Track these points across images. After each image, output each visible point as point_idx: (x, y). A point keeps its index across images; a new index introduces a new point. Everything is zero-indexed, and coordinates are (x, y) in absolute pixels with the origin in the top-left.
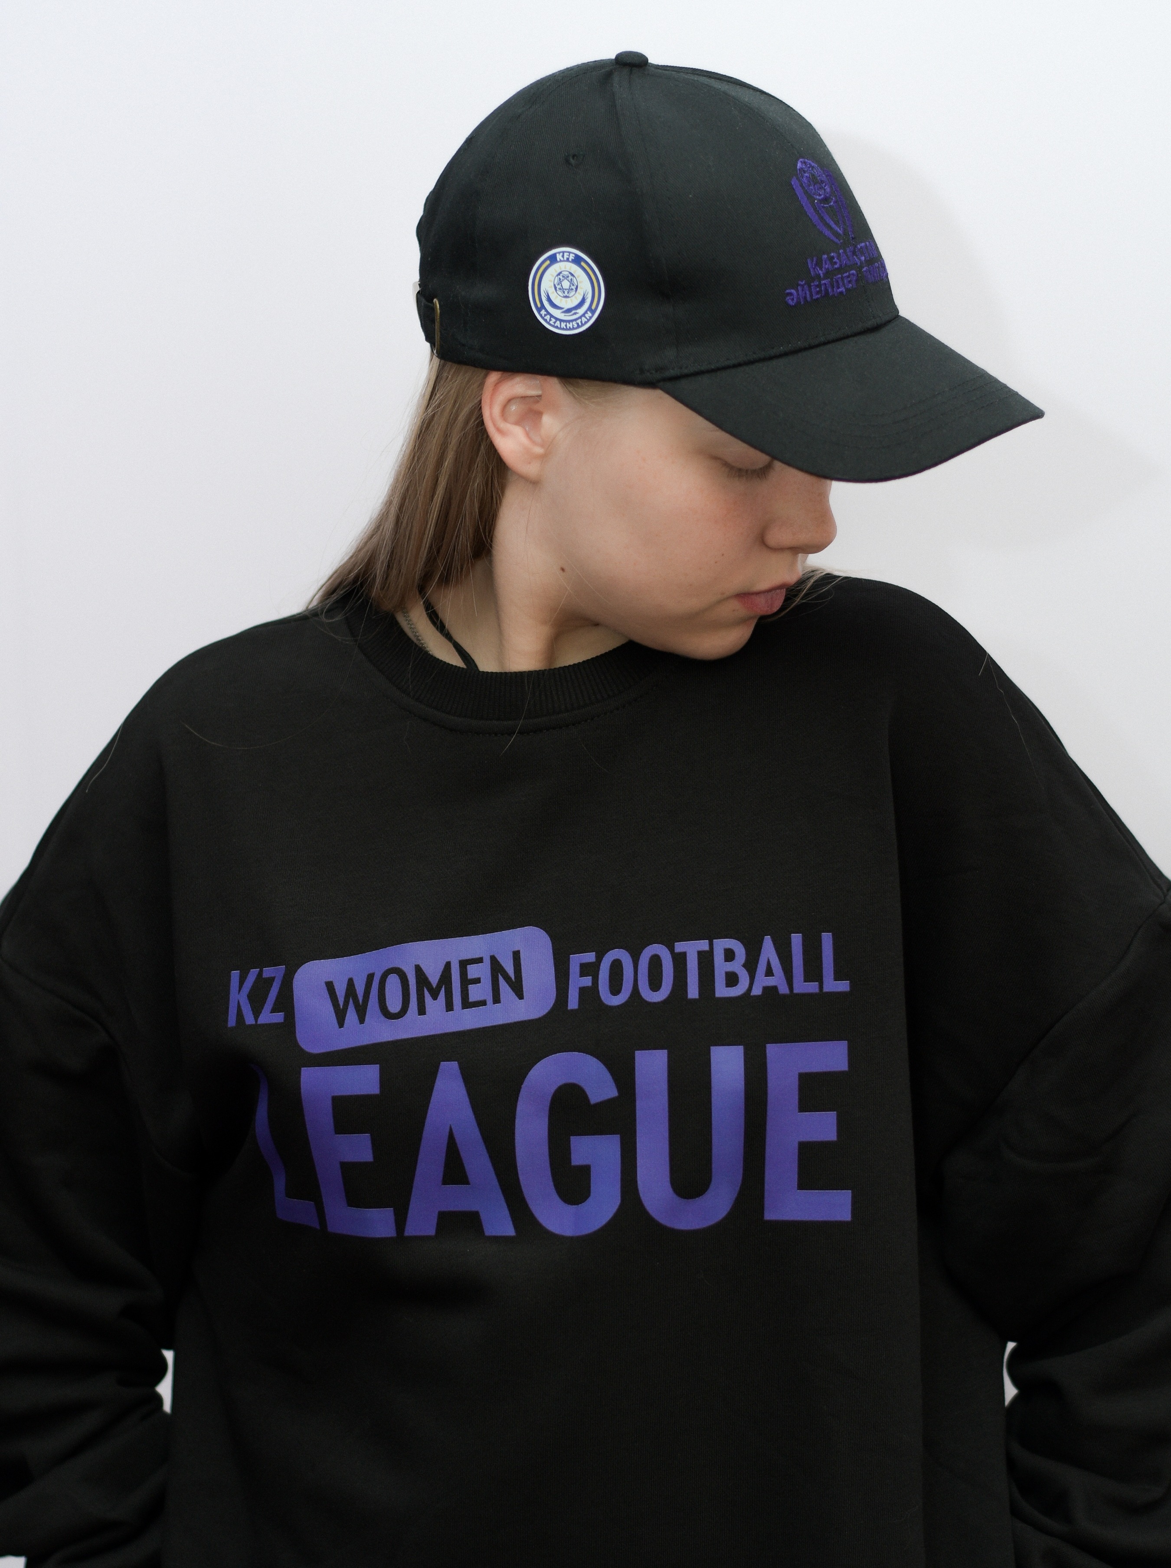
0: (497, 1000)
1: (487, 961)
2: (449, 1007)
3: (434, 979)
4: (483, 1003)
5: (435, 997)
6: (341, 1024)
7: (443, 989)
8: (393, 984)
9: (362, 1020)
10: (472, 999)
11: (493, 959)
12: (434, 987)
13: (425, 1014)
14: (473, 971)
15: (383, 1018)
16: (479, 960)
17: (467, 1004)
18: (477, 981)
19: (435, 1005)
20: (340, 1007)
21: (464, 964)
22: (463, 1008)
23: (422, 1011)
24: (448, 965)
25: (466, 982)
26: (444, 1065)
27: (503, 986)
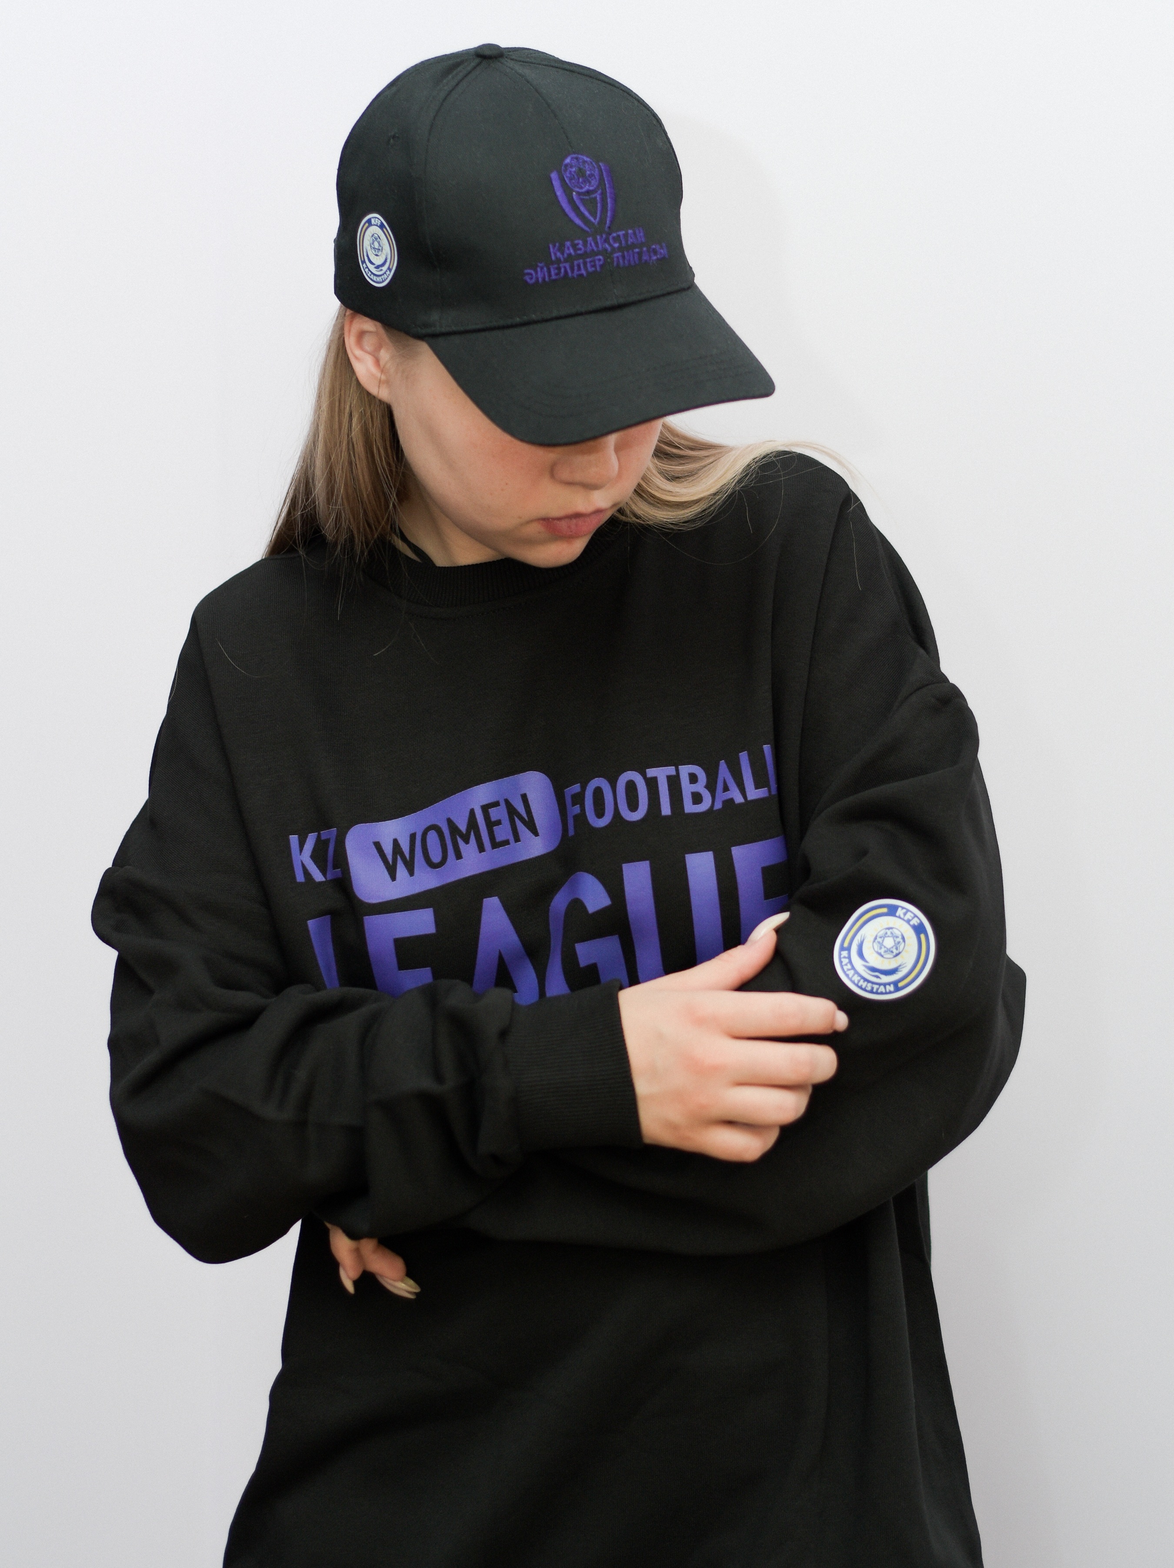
0: (517, 839)
1: (503, 804)
2: (481, 849)
3: (463, 827)
4: (507, 842)
5: (467, 841)
6: (393, 877)
7: (472, 833)
8: (432, 838)
9: (411, 873)
10: (499, 839)
11: (507, 802)
12: (465, 833)
13: (462, 858)
14: (494, 814)
15: (429, 869)
16: (496, 804)
17: (495, 845)
18: (498, 823)
19: (469, 849)
20: (390, 864)
21: (485, 808)
22: (493, 848)
23: (459, 856)
24: (472, 812)
25: (491, 824)
26: (487, 901)
27: (520, 826)
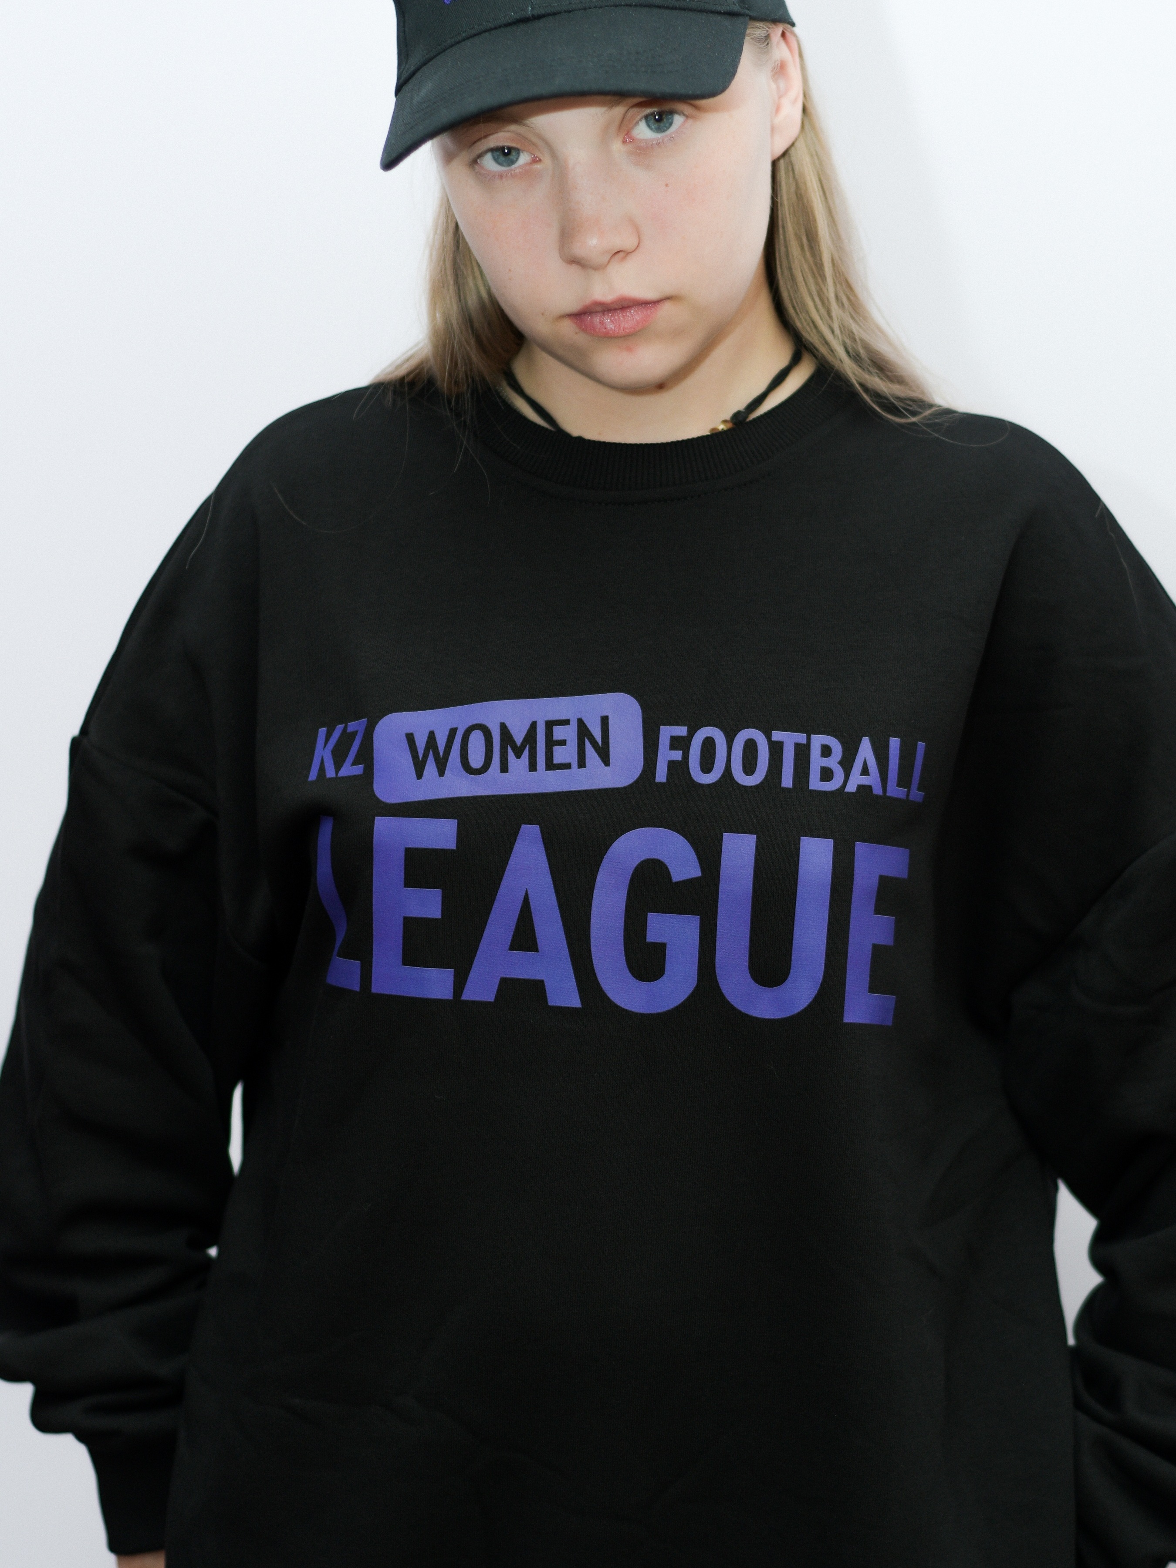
0: (582, 764)
1: (574, 724)
2: (533, 767)
3: (519, 737)
4: (568, 766)
5: (518, 756)
6: (419, 775)
7: (527, 748)
8: (477, 741)
9: (441, 773)
10: (557, 760)
11: (580, 722)
12: (518, 746)
13: (507, 772)
14: (559, 733)
15: (464, 772)
16: (566, 722)
17: (551, 766)
18: (563, 743)
19: (518, 765)
20: (419, 759)
21: (550, 725)
22: (547, 769)
23: (504, 768)
24: (534, 725)
25: (551, 743)
26: (525, 828)
27: (590, 751)
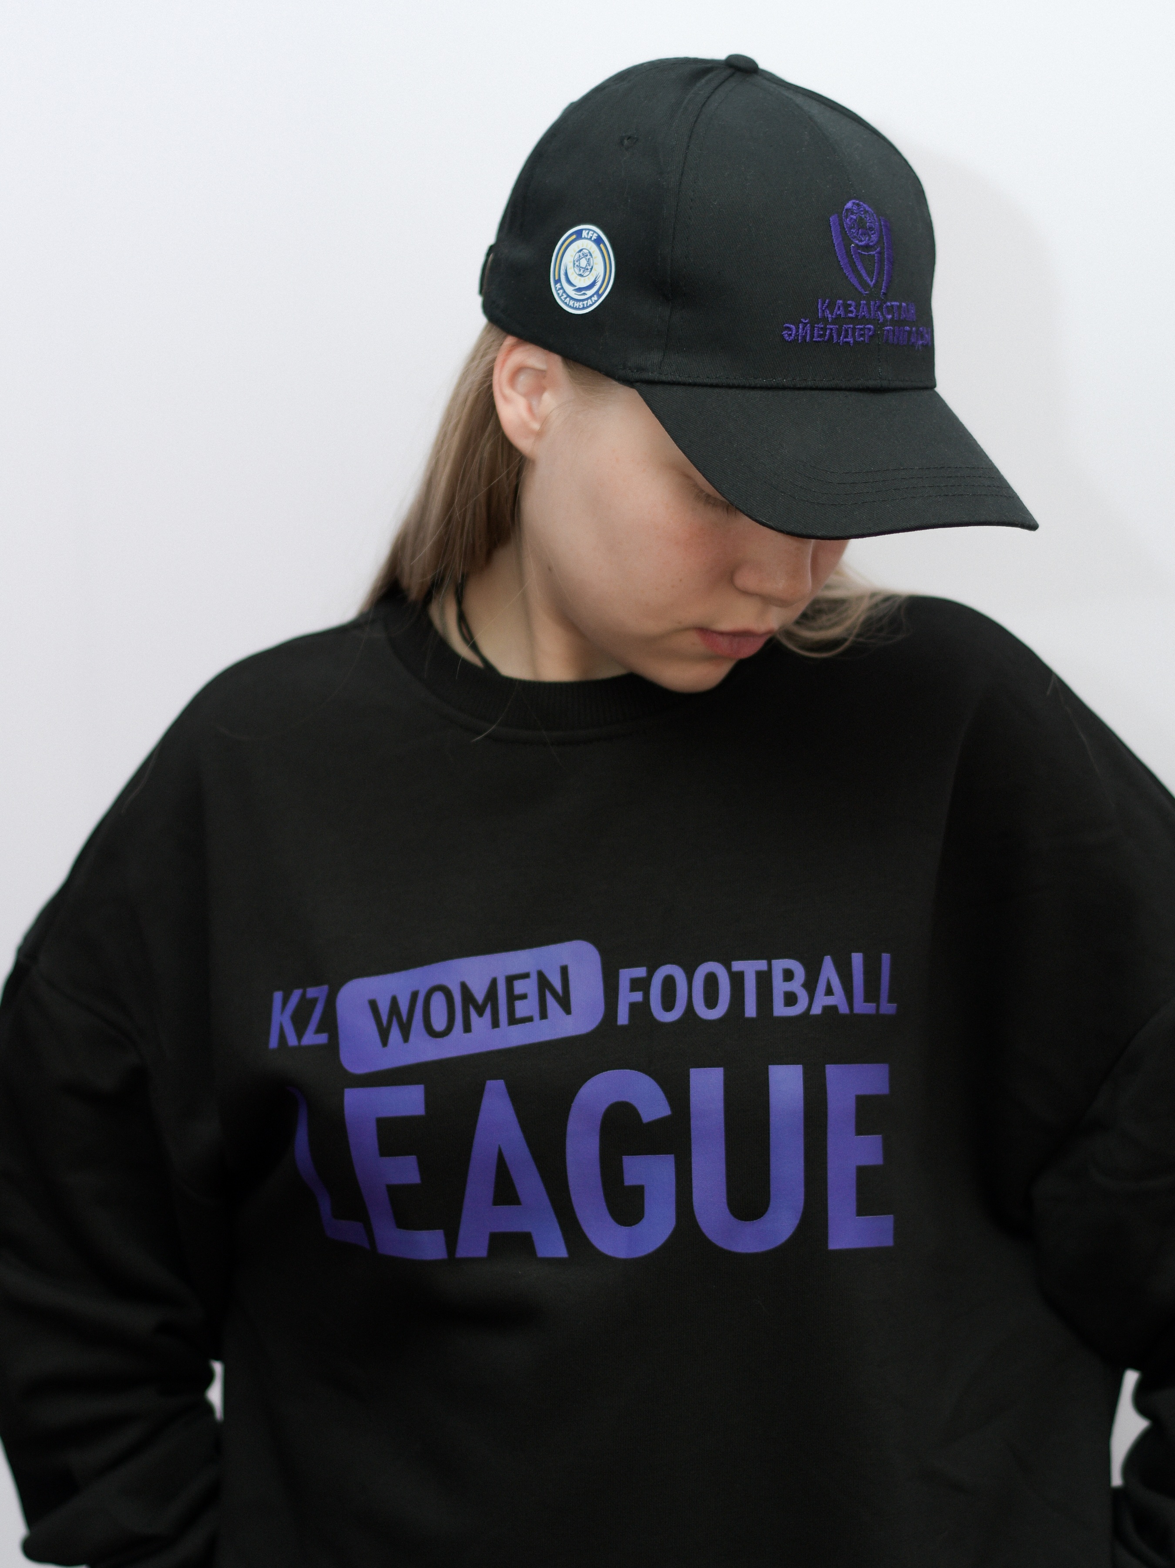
0: (544, 1015)
1: (534, 977)
2: (495, 1024)
3: (480, 995)
4: (530, 1019)
5: (480, 1013)
6: (385, 1042)
7: (489, 1005)
8: (438, 1002)
9: (406, 1038)
10: (519, 1015)
11: (540, 974)
12: (480, 1004)
13: (471, 1032)
14: (520, 987)
15: (428, 1037)
16: (526, 976)
17: (513, 1020)
18: (524, 997)
19: (481, 1023)
20: (383, 1026)
21: (510, 980)
22: (510, 1025)
23: (467, 1028)
24: (494, 982)
25: (512, 998)
26: (490, 1084)
27: (550, 1001)
